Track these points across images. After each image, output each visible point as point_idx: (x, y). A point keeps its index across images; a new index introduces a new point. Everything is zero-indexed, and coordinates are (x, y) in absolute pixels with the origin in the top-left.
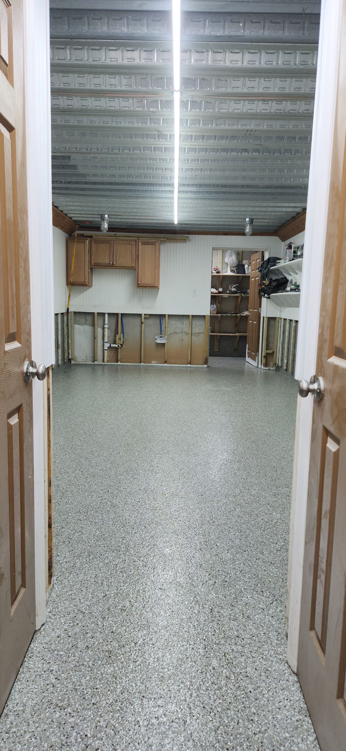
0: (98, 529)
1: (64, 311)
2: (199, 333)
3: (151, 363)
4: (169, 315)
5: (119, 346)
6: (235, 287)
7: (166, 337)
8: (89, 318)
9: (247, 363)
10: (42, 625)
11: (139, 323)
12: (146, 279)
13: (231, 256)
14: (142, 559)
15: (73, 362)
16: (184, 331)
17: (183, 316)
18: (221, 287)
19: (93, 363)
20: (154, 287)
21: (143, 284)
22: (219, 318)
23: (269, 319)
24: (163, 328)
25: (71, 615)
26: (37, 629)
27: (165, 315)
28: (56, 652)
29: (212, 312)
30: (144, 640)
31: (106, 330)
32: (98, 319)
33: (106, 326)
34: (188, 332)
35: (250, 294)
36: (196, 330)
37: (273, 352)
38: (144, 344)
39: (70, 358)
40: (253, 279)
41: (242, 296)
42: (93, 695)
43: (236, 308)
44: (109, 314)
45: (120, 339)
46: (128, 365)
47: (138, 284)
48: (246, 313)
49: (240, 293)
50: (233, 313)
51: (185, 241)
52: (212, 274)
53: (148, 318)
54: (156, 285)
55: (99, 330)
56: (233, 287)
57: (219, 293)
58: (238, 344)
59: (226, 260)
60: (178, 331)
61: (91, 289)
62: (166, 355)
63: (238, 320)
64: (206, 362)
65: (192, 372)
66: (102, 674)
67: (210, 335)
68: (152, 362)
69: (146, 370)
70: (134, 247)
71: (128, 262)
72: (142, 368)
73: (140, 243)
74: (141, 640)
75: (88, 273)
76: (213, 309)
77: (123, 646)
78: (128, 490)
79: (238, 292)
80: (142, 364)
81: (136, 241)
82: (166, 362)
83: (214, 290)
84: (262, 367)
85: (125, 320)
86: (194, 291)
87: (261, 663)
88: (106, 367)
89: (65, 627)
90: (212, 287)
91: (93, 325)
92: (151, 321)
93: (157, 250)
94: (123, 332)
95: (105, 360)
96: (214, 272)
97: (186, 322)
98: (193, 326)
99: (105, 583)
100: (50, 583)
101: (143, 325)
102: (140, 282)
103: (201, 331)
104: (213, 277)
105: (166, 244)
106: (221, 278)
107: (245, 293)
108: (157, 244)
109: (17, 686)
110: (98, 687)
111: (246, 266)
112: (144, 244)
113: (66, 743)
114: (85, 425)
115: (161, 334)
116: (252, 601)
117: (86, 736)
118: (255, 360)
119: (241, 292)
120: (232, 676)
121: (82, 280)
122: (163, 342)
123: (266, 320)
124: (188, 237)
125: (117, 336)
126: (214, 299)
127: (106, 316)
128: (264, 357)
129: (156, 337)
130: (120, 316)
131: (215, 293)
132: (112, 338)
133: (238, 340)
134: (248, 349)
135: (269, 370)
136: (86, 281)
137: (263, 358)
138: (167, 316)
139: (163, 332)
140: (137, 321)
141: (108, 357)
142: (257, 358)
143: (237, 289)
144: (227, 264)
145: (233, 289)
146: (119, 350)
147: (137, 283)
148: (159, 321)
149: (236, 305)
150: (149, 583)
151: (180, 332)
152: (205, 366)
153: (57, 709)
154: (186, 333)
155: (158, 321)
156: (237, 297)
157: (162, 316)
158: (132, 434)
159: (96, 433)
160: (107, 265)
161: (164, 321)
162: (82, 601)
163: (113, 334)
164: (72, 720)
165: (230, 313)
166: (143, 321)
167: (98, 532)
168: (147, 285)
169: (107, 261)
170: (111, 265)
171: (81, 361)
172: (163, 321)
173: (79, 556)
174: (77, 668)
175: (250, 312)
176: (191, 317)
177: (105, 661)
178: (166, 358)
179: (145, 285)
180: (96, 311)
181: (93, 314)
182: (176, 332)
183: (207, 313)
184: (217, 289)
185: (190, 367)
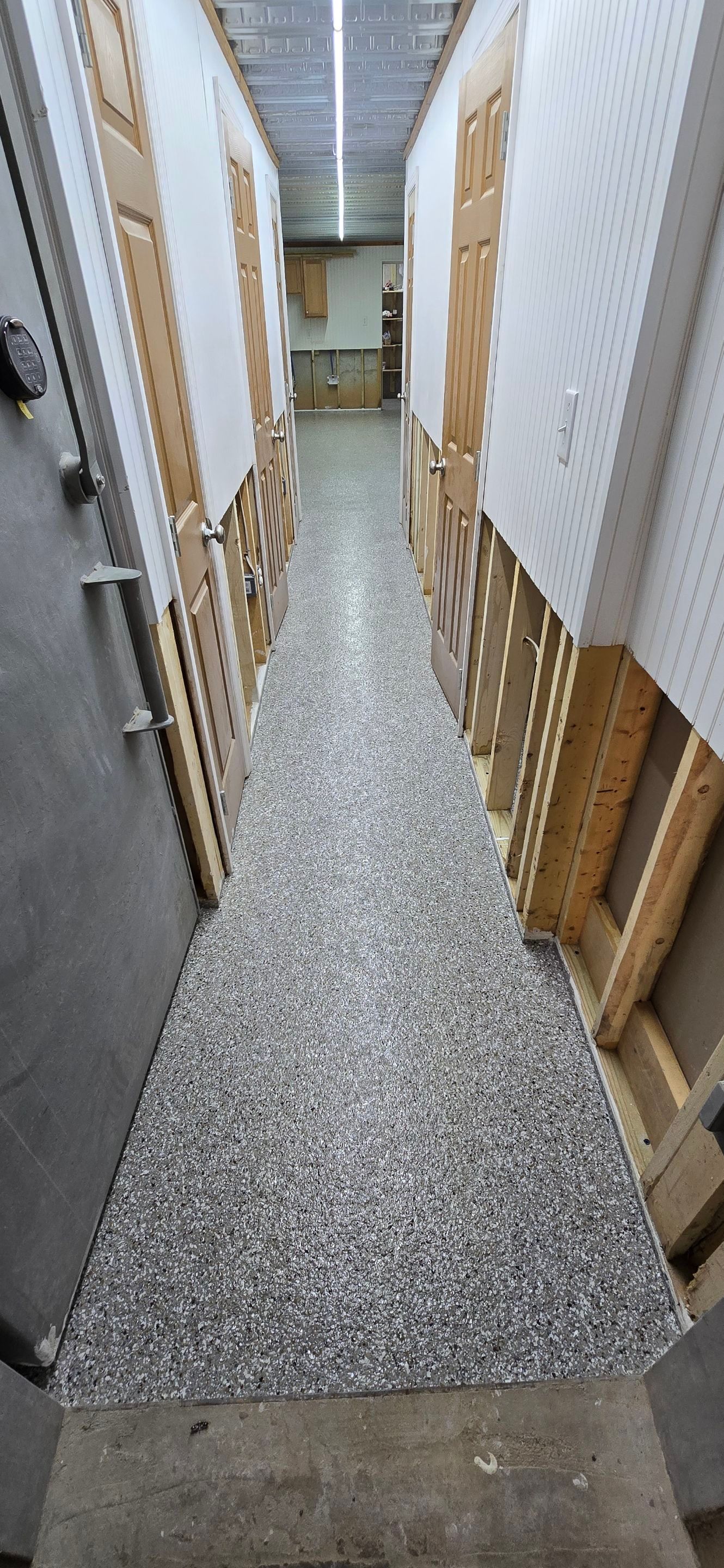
2: (372, 370)
3: (327, 409)
4: (340, 350)
7: (338, 377)
11: (310, 361)
12: (314, 309)
16: (356, 370)
17: (354, 350)
18: (396, 309)
20: (323, 316)
21: (311, 314)
22: (394, 349)
24: (334, 367)
27: (335, 351)
29: (386, 342)
34: (360, 370)
36: (368, 367)
38: (316, 387)
46: (302, 412)
47: (306, 313)
51: (351, 254)
52: (384, 292)
53: (319, 355)
54: (325, 315)
57: (394, 316)
60: (350, 369)
62: (339, 398)
64: (380, 406)
65: (366, 415)
67: (384, 372)
68: (325, 407)
69: (321, 415)
70: (299, 268)
71: (294, 287)
72: (317, 414)
73: (304, 262)
76: (387, 338)
80: (316, 410)
81: (300, 259)
82: (339, 407)
83: (387, 313)
85: (295, 359)
86: (363, 320)
92: (321, 359)
93: (324, 271)
94: (293, 374)
96: (386, 289)
97: (358, 358)
98: (365, 363)
101: (313, 364)
103: (373, 368)
104: (384, 295)
105: (332, 260)
106: (395, 295)
108: (323, 261)
112: (309, 262)
115: (333, 374)
122: (335, 383)
124: (355, 251)
126: (387, 324)
129: (328, 378)
131: (390, 317)
138: (337, 352)
139: (335, 372)
140: (307, 359)
147: (304, 313)
148: (330, 358)
151: (352, 371)
152: (379, 409)
154: (359, 372)
155: (328, 358)
157: (332, 352)
166: (313, 359)
168: (317, 316)
172: (334, 357)
176: (362, 352)
178: (339, 402)
179: (315, 316)
182: (347, 371)
183: (379, 345)
184: (391, 312)
185: (364, 411)
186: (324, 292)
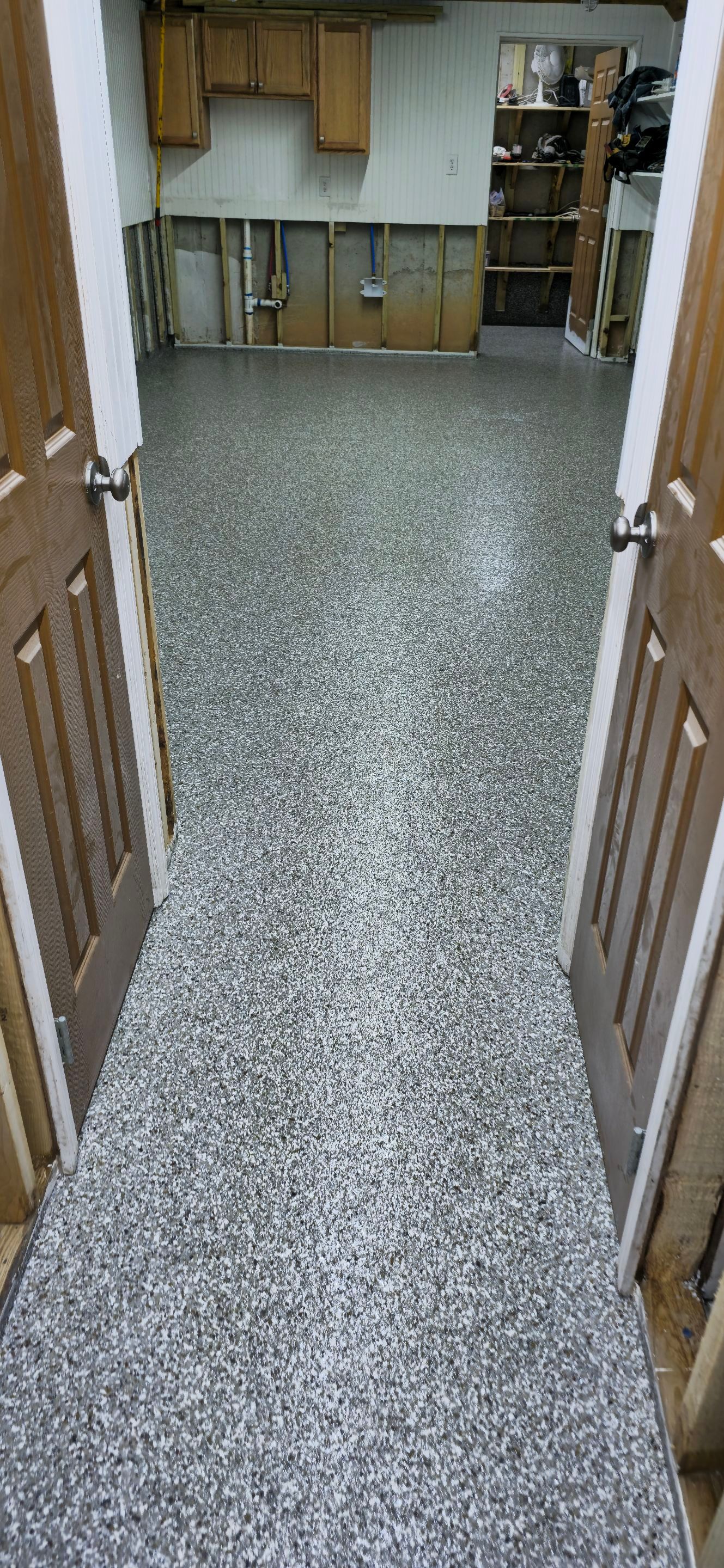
0: (248, 735)
1: (148, 216)
2: (461, 272)
3: (352, 347)
4: (392, 226)
5: (277, 304)
6: (551, 144)
7: (385, 282)
8: (208, 232)
9: (566, 344)
10: (165, 900)
11: (323, 246)
12: (337, 132)
13: (547, 54)
14: (328, 791)
15: (178, 343)
16: (426, 266)
17: (426, 227)
18: (519, 143)
19: (223, 346)
20: (358, 151)
21: (331, 143)
22: (510, 226)
23: (626, 235)
24: (378, 259)
25: (211, 884)
26: (156, 905)
27: (382, 226)
28: (189, 941)
29: (493, 211)
30: (330, 924)
31: (248, 263)
32: (227, 235)
33: (248, 254)
34: (434, 268)
35: (585, 161)
36: (454, 264)
37: (627, 320)
38: (335, 300)
39: (172, 333)
40: (595, 124)
41: (567, 169)
42: (251, 1003)
43: (551, 200)
44: (255, 223)
45: (280, 287)
46: (300, 351)
47: (319, 142)
48: (573, 215)
49: (561, 158)
50: (544, 212)
51: (432, 18)
52: (498, 107)
53: (344, 233)
54: (362, 146)
55: (233, 263)
56: (547, 142)
57: (515, 158)
58: (551, 293)
59: (535, 66)
60: (413, 266)
61: (208, 154)
62: (385, 327)
63: (555, 230)
64: (474, 345)
65: (442, 367)
66: (264, 974)
67: (488, 272)
68: (354, 343)
69: (342, 362)
70: (306, 38)
71: (294, 82)
72: (332, 359)
73: (322, 27)
74: (326, 924)
75: (200, 112)
76: (495, 203)
77: (297, 933)
78: (303, 659)
79: (559, 155)
80: (332, 348)
81: (309, 20)
82: (384, 345)
83: (501, 151)
84: (599, 356)
85: (291, 237)
86: (452, 161)
87: (515, 960)
88: (251, 357)
89: (203, 902)
90: (497, 142)
91: (218, 250)
92: (348, 242)
93: (364, 46)
94: (285, 269)
95: (250, 339)
96: (502, 100)
97: (431, 243)
98: (447, 254)
99: (265, 832)
100: (171, 832)
101: (332, 252)
102: (322, 138)
103: (465, 267)
104: (500, 114)
105: (387, 28)
106: (520, 116)
107: (576, 159)
108: (363, 28)
109: (134, 990)
110: (259, 991)
111: (582, 84)
112: (331, 28)
113: (214, 1067)
114: (213, 510)
115: (374, 275)
116: (511, 864)
117: (243, 1058)
118: (584, 339)
119: (566, 157)
120: (468, 978)
121: (185, 133)
122: (377, 294)
123: (616, 238)
124: (441, 9)
125: (273, 277)
126: (500, 174)
127: (247, 227)
128: (606, 331)
129: (362, 282)
130: (278, 227)
131: (505, 160)
132: (262, 284)
133: (550, 283)
134: (572, 310)
135: (614, 363)
136: (195, 134)
137: (602, 333)
138: (387, 229)
139: (378, 270)
140: (318, 240)
141: (254, 330)
142: (588, 333)
143: (557, 150)
144: (535, 77)
145: (548, 149)
146: (280, 314)
147: (315, 140)
148: (368, 241)
149: (552, 192)
150: (340, 833)
151: (418, 270)
152: (472, 353)
153: (197, 1023)
154: (432, 273)
155: (366, 242)
156: (555, 170)
157: (375, 229)
158: (310, 532)
159: (237, 529)
160: (244, 89)
161: (380, 241)
162: (228, 861)
163: (264, 272)
164: (221, 1037)
165: (537, 211)
166: (331, 240)
167: (249, 742)
168: (340, 147)
169: (242, 80)
170: (252, 90)
171: (195, 340)
172: (378, 241)
173: (218, 784)
174: (224, 965)
175: (582, 213)
176: (442, 232)
177: (268, 955)
178: (384, 335)
179: (334, 147)
180: (222, 213)
181: (215, 221)
182: (407, 271)
183: (481, 219)
184: (509, 149)
185: (438, 356)
186: (362, 97)
